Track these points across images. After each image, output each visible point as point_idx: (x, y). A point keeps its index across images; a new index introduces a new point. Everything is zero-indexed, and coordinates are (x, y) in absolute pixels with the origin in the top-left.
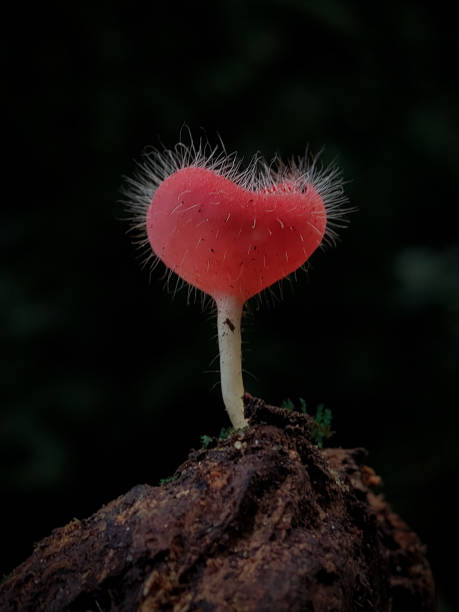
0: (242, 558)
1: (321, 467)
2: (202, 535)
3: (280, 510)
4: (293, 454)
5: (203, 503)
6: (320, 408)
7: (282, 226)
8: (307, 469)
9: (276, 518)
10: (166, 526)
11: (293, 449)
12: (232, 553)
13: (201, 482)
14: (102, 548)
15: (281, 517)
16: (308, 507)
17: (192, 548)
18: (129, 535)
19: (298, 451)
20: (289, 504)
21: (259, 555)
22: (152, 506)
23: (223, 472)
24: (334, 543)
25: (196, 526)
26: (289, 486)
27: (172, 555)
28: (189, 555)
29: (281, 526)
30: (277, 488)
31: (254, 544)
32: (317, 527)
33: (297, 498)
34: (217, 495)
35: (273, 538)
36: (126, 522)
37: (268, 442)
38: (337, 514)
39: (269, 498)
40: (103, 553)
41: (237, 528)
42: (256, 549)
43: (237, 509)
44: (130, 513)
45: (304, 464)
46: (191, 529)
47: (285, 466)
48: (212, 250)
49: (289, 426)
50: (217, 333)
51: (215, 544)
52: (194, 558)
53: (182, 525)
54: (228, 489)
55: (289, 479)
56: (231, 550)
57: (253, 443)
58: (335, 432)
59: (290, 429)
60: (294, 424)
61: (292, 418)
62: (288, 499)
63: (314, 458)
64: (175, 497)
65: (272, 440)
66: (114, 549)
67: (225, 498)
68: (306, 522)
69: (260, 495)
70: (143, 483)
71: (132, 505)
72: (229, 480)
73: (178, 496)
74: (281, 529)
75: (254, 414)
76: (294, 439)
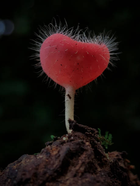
0: (61, 183)
1: (100, 150)
2: (45, 173)
3: (79, 165)
4: (87, 143)
5: (47, 160)
6: (107, 133)
7: (88, 53)
8: (93, 150)
9: (77, 168)
10: (30, 169)
11: (88, 142)
12: (57, 181)
13: (48, 153)
14: (6, 178)
15: (80, 168)
16: (93, 165)
17: (41, 178)
18: (17, 173)
19: (91, 143)
20: (83, 163)
21: (68, 182)
22: (27, 162)
23: (57, 149)
24: (102, 180)
25: (43, 169)
26: (84, 156)
27: (32, 181)
28: (39, 181)
29: (79, 171)
30: (79, 156)
31: (67, 178)
32: (96, 174)
33: (87, 161)
34: (53, 158)
35: (75, 176)
36: (17, 168)
37: (77, 138)
38: (106, 170)
39: (75, 160)
40: (6, 181)
41: (60, 171)
42: (67, 180)
43: (61, 163)
44: (19, 165)
45: (93, 148)
46: (41, 171)
47: (83, 147)
48: (61, 65)
49: (86, 133)
50: (65, 100)
51: (50, 177)
52: (41, 182)
53: (37, 169)
54: (58, 155)
55: (85, 153)
56: (57, 180)
57: (71, 138)
58: (113, 143)
59: (87, 134)
60: (89, 132)
61: (89, 130)
62: (84, 161)
63: (98, 147)
64: (37, 158)
65: (79, 137)
66: (10, 179)
67: (57, 158)
68: (92, 171)
69: (72, 159)
70: (26, 154)
71: (20, 162)
72: (59, 152)
73: (38, 158)
74: (79, 173)
75: (72, 127)
76: (89, 138)
